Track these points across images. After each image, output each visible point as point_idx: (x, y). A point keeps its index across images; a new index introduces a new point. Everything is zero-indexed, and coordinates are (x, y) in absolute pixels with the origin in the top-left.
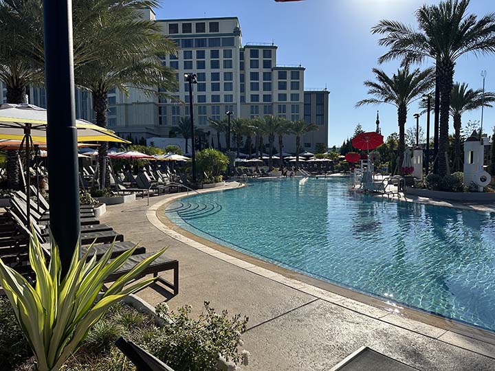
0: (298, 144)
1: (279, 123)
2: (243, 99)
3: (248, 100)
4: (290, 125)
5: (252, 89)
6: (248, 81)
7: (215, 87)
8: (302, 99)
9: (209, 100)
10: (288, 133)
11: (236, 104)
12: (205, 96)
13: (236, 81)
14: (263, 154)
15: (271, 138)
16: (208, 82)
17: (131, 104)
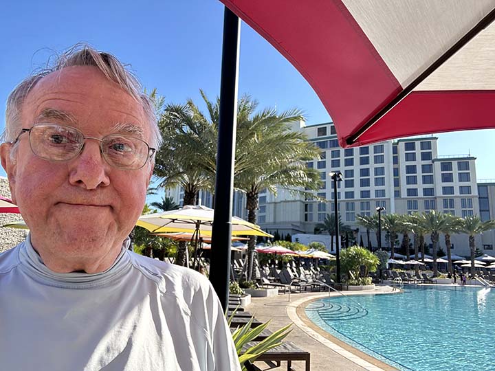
0: (472, 244)
1: (443, 219)
2: (397, 194)
3: (404, 194)
4: (459, 223)
5: (408, 183)
6: (403, 175)
7: (365, 183)
8: (475, 192)
9: (357, 196)
10: (457, 231)
11: (389, 199)
12: (353, 192)
13: (389, 176)
14: (425, 256)
15: (435, 237)
16: (357, 178)
17: (280, 203)
